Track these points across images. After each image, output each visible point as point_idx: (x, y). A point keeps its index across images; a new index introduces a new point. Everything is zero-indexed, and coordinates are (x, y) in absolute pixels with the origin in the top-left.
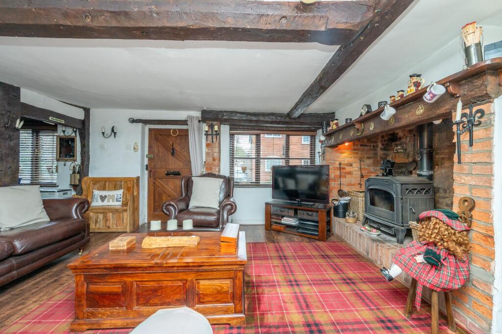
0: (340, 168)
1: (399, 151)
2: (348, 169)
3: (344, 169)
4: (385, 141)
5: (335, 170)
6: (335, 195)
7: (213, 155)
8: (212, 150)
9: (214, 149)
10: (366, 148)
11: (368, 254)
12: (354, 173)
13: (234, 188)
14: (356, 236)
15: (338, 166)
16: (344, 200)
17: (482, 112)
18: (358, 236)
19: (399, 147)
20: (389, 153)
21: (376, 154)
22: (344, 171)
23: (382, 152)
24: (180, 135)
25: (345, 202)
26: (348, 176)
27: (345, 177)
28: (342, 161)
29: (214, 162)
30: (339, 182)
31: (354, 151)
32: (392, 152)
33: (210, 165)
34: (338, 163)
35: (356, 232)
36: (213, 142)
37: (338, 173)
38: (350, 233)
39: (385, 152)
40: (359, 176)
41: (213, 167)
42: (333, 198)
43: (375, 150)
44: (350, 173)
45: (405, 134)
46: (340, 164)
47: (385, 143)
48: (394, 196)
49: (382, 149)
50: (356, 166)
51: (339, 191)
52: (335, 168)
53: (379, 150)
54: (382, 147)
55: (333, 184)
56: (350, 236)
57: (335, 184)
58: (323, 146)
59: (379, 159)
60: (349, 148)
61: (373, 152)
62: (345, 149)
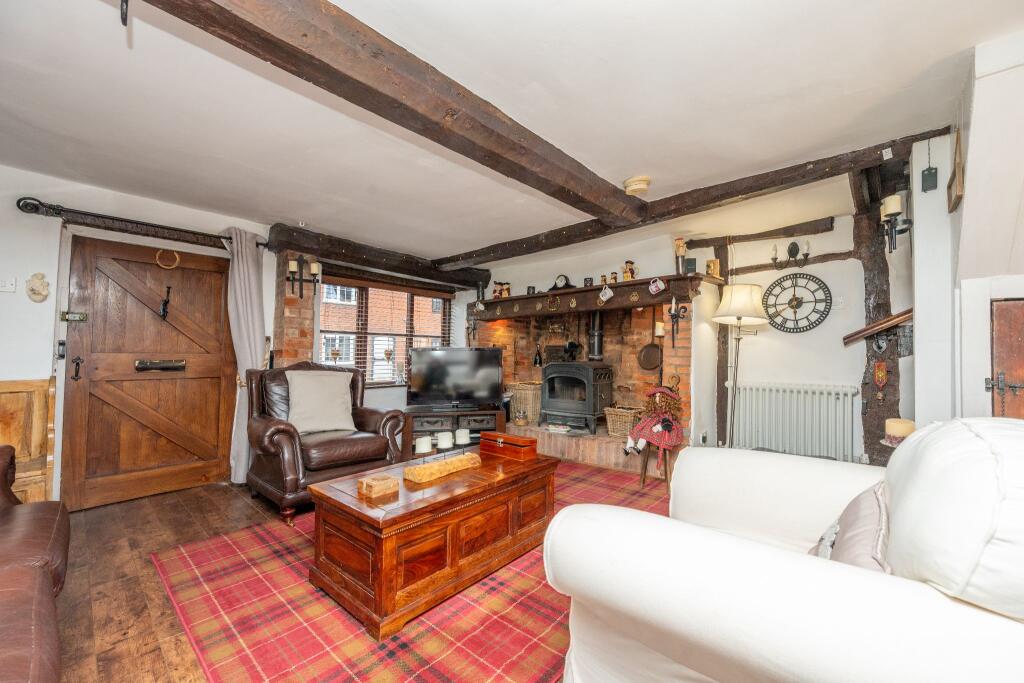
4: (540, 317)
7: (301, 324)
8: (300, 312)
9: (303, 310)
10: (519, 324)
12: (508, 359)
13: (366, 391)
17: (685, 308)
20: (542, 332)
23: (536, 331)
24: (183, 269)
25: (509, 399)
29: (304, 339)
32: (546, 332)
33: (292, 345)
36: (301, 296)
39: (538, 331)
41: (300, 350)
43: (528, 328)
47: (540, 319)
48: (586, 382)
49: (535, 327)
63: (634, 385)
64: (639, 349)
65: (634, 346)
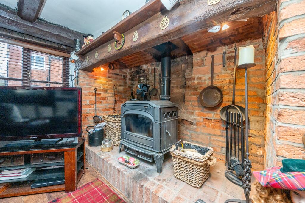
0: (96, 93)
1: (142, 81)
2: (104, 95)
3: (100, 94)
4: (132, 72)
5: (90, 95)
6: (90, 122)
10: (118, 77)
11: (129, 195)
12: (109, 98)
14: (114, 172)
15: (93, 91)
16: (100, 127)
18: (116, 172)
19: (142, 78)
20: (134, 83)
21: (125, 83)
22: (100, 97)
23: (131, 82)
25: (101, 128)
26: (103, 102)
27: (101, 102)
28: (97, 87)
30: (95, 108)
31: (109, 78)
32: (136, 82)
34: (93, 88)
35: (113, 167)
37: (93, 98)
38: (106, 167)
39: (132, 82)
40: (113, 102)
42: (88, 126)
43: (125, 80)
44: (105, 99)
45: (148, 67)
46: (96, 90)
47: (133, 74)
48: (153, 120)
49: (130, 79)
50: (110, 92)
51: (95, 117)
52: (90, 94)
53: (128, 80)
54: (130, 77)
55: (88, 111)
56: (107, 170)
57: (90, 110)
58: (76, 69)
59: (128, 87)
60: (103, 74)
61: (123, 81)
62: (100, 75)
63: (195, 119)
64: (199, 91)
65: (195, 89)
